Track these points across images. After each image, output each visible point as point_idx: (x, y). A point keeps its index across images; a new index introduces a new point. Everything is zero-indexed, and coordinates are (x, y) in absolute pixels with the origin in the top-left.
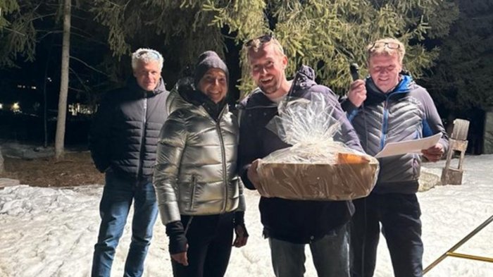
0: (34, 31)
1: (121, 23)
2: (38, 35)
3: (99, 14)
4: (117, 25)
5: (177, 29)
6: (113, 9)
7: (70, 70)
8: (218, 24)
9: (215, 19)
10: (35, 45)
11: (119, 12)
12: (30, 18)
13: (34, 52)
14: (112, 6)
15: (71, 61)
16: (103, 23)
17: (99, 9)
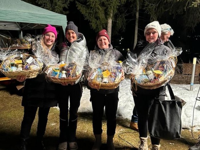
0: (125, 20)
1: (156, 12)
2: (126, 21)
3: (147, 10)
4: (154, 13)
5: (179, 11)
6: (152, 7)
7: (138, 34)
8: (195, 5)
9: (193, 3)
10: (125, 26)
11: (155, 7)
12: (124, 16)
13: (125, 28)
14: (152, 5)
15: (138, 30)
16: (148, 13)
17: (147, 7)
